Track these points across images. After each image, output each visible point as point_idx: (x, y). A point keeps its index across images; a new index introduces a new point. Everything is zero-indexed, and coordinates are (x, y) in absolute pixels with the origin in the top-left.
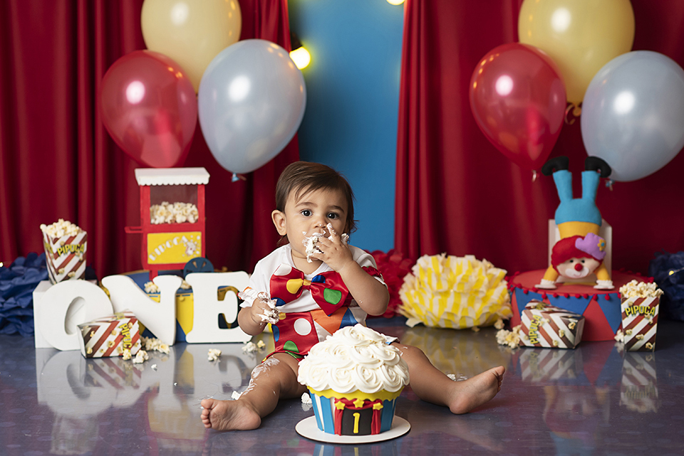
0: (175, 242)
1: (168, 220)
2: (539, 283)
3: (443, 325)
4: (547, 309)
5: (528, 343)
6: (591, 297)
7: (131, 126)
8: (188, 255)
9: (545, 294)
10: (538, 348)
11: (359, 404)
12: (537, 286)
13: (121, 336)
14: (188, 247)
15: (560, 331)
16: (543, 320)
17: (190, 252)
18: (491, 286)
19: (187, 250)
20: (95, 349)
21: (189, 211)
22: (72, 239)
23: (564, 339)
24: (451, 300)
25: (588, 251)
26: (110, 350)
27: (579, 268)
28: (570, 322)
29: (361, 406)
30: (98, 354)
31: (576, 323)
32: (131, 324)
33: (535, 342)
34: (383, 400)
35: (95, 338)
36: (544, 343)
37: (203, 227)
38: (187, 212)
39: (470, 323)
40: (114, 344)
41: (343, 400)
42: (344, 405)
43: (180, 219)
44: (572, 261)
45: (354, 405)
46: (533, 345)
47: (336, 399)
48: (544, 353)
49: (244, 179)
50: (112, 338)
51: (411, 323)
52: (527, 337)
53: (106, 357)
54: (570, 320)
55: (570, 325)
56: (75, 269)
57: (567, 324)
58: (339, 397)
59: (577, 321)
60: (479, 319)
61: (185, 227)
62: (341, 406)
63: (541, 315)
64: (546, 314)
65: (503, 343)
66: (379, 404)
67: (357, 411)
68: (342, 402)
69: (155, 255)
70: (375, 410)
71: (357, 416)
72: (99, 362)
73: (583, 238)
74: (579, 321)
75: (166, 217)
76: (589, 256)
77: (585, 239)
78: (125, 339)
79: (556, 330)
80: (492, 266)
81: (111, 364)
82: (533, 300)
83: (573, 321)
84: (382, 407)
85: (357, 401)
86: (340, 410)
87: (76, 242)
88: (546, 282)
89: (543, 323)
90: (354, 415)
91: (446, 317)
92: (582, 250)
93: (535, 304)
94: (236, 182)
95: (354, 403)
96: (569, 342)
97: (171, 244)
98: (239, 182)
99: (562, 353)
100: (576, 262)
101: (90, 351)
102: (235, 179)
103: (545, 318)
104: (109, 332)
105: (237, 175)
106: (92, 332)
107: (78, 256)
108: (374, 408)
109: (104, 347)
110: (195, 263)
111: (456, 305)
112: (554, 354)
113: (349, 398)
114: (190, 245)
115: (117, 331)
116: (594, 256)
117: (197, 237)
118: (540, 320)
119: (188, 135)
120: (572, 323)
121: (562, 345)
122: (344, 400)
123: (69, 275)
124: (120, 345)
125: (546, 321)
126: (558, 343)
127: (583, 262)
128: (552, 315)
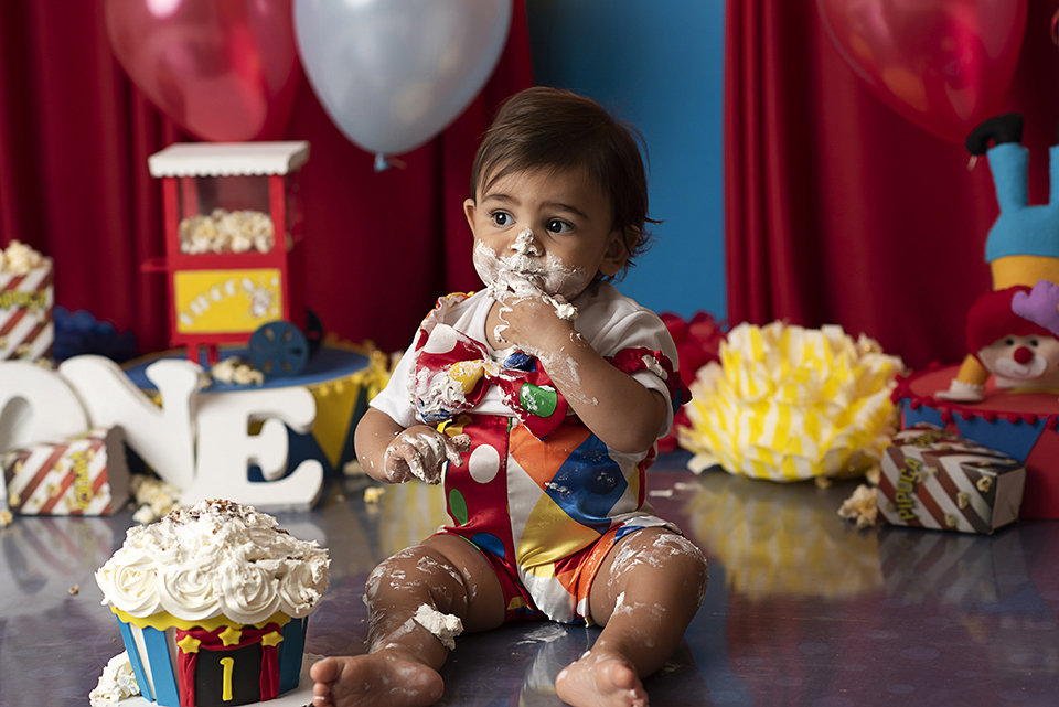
0: (230, 289)
1: (217, 247)
2: (947, 387)
3: (753, 472)
4: (937, 447)
5: (894, 518)
6: (1043, 421)
7: (162, 65)
8: (256, 316)
9: (950, 412)
10: (915, 528)
11: (229, 638)
12: (939, 395)
13: (72, 477)
14: (254, 299)
15: (959, 495)
16: (926, 469)
17: (260, 310)
18: (860, 390)
19: (252, 305)
20: (26, 495)
21: (257, 228)
22: (17, 281)
23: (968, 511)
24: (772, 418)
25: (1040, 320)
26: (52, 501)
27: (1024, 357)
28: (980, 477)
29: (237, 643)
30: (31, 508)
31: (995, 480)
32: (91, 453)
33: (908, 517)
34: (282, 625)
35: (25, 474)
36: (928, 521)
37: (283, 260)
38: (250, 230)
39: (804, 470)
40: (58, 489)
41: (195, 631)
42: (197, 642)
43: (240, 244)
44: (1010, 343)
45: (221, 641)
46: (904, 523)
47: (179, 631)
48: (927, 543)
49: (401, 165)
50: (54, 478)
51: (697, 465)
52: (892, 506)
53: (45, 515)
54: (981, 471)
55: (980, 483)
56: (30, 338)
57: (974, 479)
58: (185, 627)
59: (994, 474)
60: (822, 461)
61: (249, 260)
62: (190, 645)
63: (920, 458)
64: (934, 458)
65: (848, 516)
66: (275, 634)
67: (230, 652)
68: (194, 637)
69: (191, 314)
70: (266, 647)
71: (227, 664)
72: (32, 524)
73: (1028, 290)
74: (999, 474)
75: (213, 240)
76: (1046, 333)
77: (1033, 293)
78: (79, 482)
79: (952, 490)
80: (878, 348)
81: (55, 530)
82: (918, 425)
83: (987, 475)
84: (282, 639)
85: (228, 631)
86: (191, 654)
87: (28, 286)
88: (960, 387)
89: (926, 476)
90: (222, 662)
91: (755, 455)
92: (1026, 317)
93: (916, 434)
94: (384, 173)
95: (220, 636)
96: (979, 518)
97: (223, 293)
98: (390, 171)
99: (965, 543)
100: (1018, 344)
101: (15, 500)
102: (380, 164)
103: (930, 465)
104: (49, 466)
105: (387, 158)
106: (18, 466)
107: (35, 313)
108: (264, 644)
109: (41, 495)
110: (270, 333)
111: (781, 430)
112: (949, 544)
113: (209, 629)
114: (261, 295)
115: (65, 464)
116: (1053, 331)
117: (272, 279)
118: (918, 469)
119: (278, 80)
120: (985, 479)
121: (964, 525)
122: (198, 633)
123: (20, 350)
124: (70, 492)
125: (930, 471)
126: (956, 520)
127: (1035, 344)
128: (946, 461)
